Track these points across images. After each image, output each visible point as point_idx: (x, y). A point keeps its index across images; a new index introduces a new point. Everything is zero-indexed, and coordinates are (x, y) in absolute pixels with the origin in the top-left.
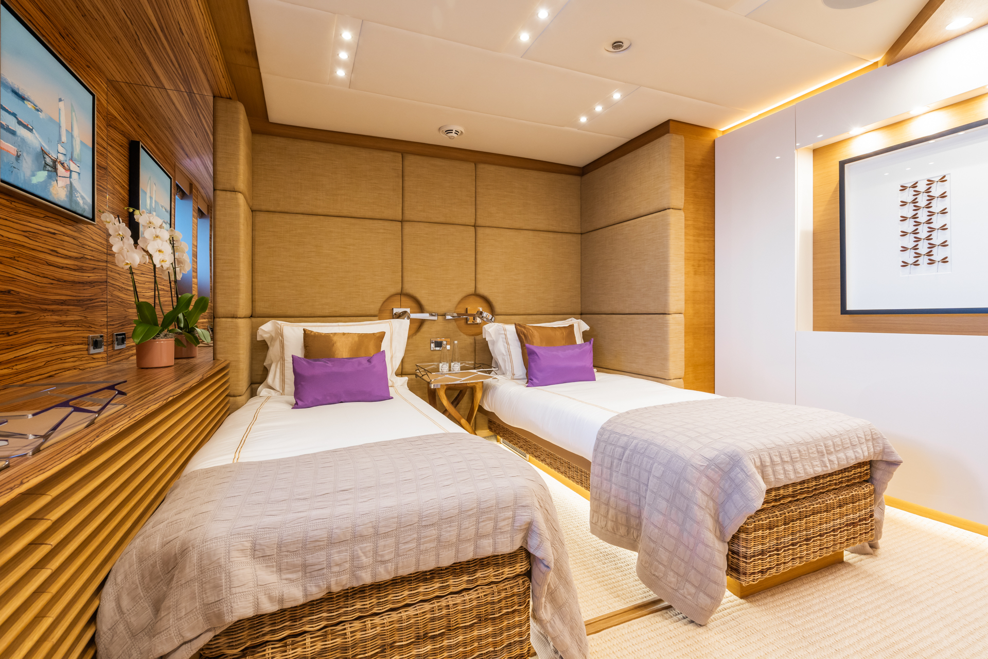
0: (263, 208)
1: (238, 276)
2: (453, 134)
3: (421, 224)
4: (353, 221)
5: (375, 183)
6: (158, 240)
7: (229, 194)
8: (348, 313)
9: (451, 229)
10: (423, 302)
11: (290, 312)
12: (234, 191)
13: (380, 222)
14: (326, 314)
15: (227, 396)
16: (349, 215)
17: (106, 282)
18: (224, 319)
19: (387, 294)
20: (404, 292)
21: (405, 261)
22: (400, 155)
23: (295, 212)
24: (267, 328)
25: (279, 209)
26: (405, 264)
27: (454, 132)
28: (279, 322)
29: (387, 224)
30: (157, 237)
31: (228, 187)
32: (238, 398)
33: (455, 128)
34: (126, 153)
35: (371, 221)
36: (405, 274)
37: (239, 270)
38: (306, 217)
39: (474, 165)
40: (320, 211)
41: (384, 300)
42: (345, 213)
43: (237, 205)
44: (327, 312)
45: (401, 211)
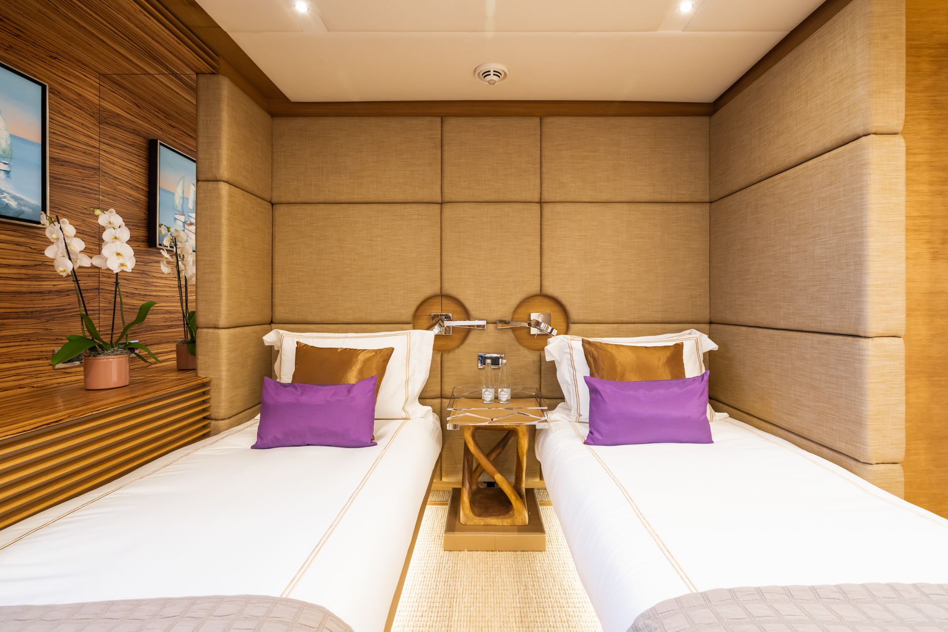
0: (283, 200)
1: (219, 280)
2: (492, 77)
3: (465, 204)
4: (381, 207)
5: (407, 159)
6: (118, 243)
7: (210, 184)
8: (375, 319)
9: (506, 208)
10: (469, 305)
11: (311, 318)
12: (217, 181)
13: (414, 206)
14: (350, 321)
15: (205, 418)
16: (377, 200)
18: (205, 330)
19: (422, 297)
20: (444, 292)
21: (444, 254)
22: (439, 119)
23: (317, 201)
24: (270, 338)
25: (299, 200)
26: (444, 258)
27: (492, 73)
28: (281, 332)
29: (421, 208)
30: (116, 238)
31: (210, 176)
32: (220, 422)
33: (493, 67)
35: (403, 206)
36: (444, 270)
37: (220, 273)
38: (328, 207)
39: (539, 118)
40: (343, 198)
41: (418, 303)
42: (372, 198)
43: (219, 197)
44: (350, 318)
45: (439, 190)
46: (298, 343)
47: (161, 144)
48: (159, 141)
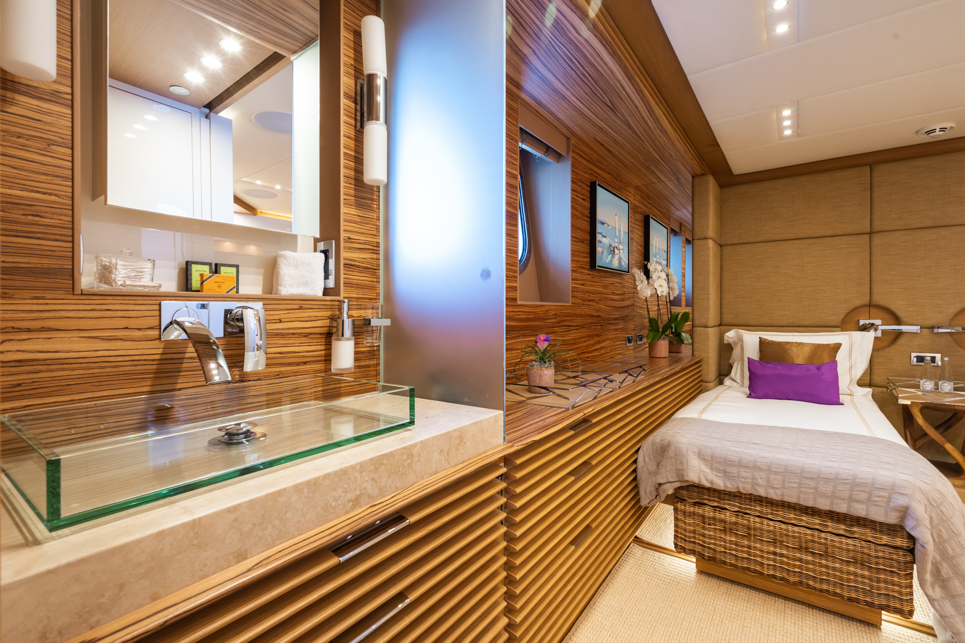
0: (729, 242)
1: (708, 299)
2: (937, 134)
3: (896, 232)
4: (811, 241)
5: (837, 202)
6: (660, 280)
7: (702, 241)
8: (806, 323)
9: (944, 232)
10: (900, 313)
11: (751, 323)
12: (706, 238)
13: (844, 238)
14: (784, 325)
15: (700, 381)
16: (808, 236)
17: (634, 305)
18: (699, 328)
19: (851, 307)
20: (874, 303)
21: (874, 274)
22: (868, 168)
23: (755, 241)
24: (731, 335)
25: (741, 241)
26: (874, 276)
27: (938, 130)
28: (740, 331)
29: (850, 238)
30: (659, 277)
31: (702, 236)
32: (708, 384)
33: (939, 127)
34: (642, 224)
35: (832, 239)
36: (874, 286)
37: (709, 294)
38: (765, 244)
40: (778, 237)
41: (847, 312)
42: (803, 235)
43: (708, 248)
44: (784, 323)
45: (869, 224)
46: (760, 338)
47: (651, 218)
48: (651, 216)
